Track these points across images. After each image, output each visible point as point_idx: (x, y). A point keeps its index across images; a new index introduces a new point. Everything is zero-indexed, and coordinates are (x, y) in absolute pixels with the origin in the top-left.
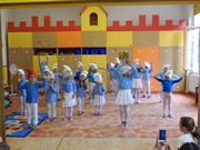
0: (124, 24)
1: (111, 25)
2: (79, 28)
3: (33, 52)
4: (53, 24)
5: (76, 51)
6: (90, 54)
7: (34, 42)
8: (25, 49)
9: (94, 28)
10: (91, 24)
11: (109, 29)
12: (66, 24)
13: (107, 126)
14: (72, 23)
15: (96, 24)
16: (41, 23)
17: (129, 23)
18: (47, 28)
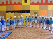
0: (36, 3)
1: (32, 3)
2: (21, 4)
3: (6, 12)
4: (13, 3)
5: (20, 12)
6: (25, 12)
7: (6, 9)
8: (4, 11)
9: (26, 4)
10: (25, 3)
11: (31, 4)
12: (17, 3)
13: (31, 36)
14: (19, 3)
15: (27, 3)
16: (9, 3)
17: (38, 2)
18: (11, 4)
